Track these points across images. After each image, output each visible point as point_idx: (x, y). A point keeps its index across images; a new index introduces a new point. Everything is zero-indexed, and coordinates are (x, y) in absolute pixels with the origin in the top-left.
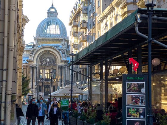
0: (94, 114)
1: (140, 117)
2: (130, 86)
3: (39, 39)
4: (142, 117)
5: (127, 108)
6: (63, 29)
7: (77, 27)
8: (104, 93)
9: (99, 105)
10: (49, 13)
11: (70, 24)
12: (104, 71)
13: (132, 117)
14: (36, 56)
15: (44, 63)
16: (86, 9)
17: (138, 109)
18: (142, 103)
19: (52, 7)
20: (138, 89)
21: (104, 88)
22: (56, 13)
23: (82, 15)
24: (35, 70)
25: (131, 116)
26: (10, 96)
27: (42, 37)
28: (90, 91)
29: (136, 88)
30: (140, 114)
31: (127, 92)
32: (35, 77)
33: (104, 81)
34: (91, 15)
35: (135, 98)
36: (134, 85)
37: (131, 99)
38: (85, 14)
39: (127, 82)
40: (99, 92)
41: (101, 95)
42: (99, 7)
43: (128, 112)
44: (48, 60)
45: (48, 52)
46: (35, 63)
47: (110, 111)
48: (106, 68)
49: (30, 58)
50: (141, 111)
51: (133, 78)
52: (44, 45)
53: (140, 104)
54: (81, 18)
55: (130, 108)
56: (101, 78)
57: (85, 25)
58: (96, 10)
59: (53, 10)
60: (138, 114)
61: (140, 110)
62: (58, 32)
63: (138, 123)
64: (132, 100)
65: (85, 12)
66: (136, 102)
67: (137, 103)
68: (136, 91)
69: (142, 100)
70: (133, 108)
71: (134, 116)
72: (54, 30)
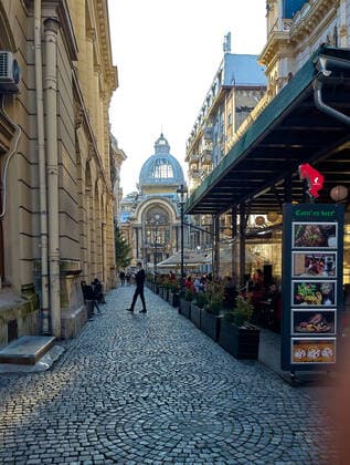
0: (219, 296)
1: (322, 303)
2: (302, 232)
3: (143, 187)
4: (328, 303)
5: (295, 283)
6: (178, 170)
7: (197, 162)
8: (238, 260)
9: (229, 279)
10: (157, 146)
11: (187, 159)
12: (238, 223)
13: (305, 304)
14: (141, 212)
15: (152, 221)
16: (210, 132)
17: (319, 285)
18: (329, 270)
19: (162, 137)
20: (320, 240)
21: (239, 253)
22: (167, 147)
23: (203, 141)
24: (140, 232)
25: (303, 301)
26: (56, 263)
27: (148, 183)
28: (216, 258)
29: (315, 236)
30: (325, 297)
31: (293, 247)
32: (140, 241)
33: (238, 241)
34: (219, 140)
35: (314, 260)
36: (313, 229)
37: (303, 263)
38: (209, 141)
39: (294, 223)
40: (229, 259)
41: (234, 263)
42: (230, 125)
43: (296, 293)
44: (158, 217)
45: (157, 205)
46: (139, 222)
47: (250, 290)
48: (242, 218)
49: (133, 215)
50: (326, 289)
51: (309, 213)
52: (151, 195)
53: (325, 274)
54: (204, 147)
55: (300, 284)
56: (234, 234)
57: (209, 158)
58: (226, 131)
59: (162, 142)
60: (320, 297)
61: (324, 287)
62: (171, 175)
63: (318, 316)
64: (307, 266)
65: (209, 137)
66: (315, 270)
67: (317, 272)
68: (317, 243)
69: (330, 265)
70: (307, 284)
71: (309, 302)
72: (165, 173)
